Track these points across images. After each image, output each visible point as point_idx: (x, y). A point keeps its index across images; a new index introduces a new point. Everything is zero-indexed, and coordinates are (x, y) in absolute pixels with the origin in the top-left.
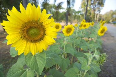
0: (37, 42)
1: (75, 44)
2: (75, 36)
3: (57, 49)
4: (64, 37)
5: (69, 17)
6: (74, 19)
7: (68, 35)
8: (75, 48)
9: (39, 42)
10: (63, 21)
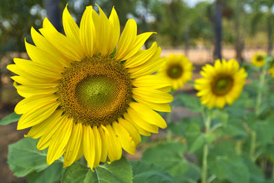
0: (105, 125)
1: (253, 145)
2: (252, 109)
3: (173, 160)
4: (201, 110)
5: (225, 23)
6: (253, 32)
7: (220, 102)
8: (258, 162)
9: (111, 125)
10: (200, 44)
